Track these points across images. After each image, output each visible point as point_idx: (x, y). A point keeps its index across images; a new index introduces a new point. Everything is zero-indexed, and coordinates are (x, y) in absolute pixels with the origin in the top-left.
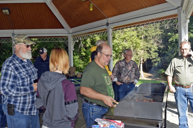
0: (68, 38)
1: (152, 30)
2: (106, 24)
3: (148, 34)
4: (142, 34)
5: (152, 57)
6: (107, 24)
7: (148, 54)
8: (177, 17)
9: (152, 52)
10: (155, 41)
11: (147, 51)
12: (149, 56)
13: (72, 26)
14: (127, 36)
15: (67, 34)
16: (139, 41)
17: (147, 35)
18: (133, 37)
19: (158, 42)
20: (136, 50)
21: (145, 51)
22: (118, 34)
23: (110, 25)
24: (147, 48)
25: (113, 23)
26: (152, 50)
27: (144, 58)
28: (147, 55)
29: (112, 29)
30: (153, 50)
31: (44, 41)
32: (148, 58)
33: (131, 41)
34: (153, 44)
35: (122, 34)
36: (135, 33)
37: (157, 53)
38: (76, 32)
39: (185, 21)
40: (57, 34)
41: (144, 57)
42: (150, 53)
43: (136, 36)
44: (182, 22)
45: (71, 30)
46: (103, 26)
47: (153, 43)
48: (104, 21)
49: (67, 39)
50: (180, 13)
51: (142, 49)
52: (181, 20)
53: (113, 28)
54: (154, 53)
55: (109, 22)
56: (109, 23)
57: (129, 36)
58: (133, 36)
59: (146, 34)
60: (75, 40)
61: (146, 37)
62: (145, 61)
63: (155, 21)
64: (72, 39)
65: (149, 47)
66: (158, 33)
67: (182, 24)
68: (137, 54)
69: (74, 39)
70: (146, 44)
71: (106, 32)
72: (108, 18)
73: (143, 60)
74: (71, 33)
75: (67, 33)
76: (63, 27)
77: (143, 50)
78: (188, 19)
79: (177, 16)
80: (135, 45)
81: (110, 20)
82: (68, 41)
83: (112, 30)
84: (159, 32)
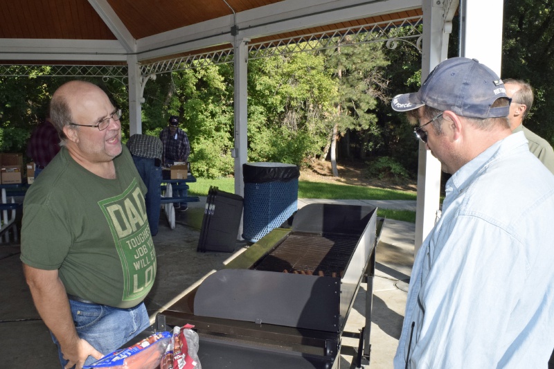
0: (127, 67)
1: (364, 55)
2: (229, 30)
3: (354, 63)
4: (337, 65)
5: (360, 125)
6: (234, 30)
7: (352, 118)
8: (421, 17)
9: (362, 112)
10: (371, 84)
11: (351, 109)
12: (355, 122)
13: (137, 35)
14: (299, 69)
15: (126, 56)
16: (327, 82)
17: (351, 67)
18: (314, 72)
19: (377, 88)
20: (320, 107)
21: (344, 109)
22: (274, 63)
23: (240, 32)
24: (350, 100)
25: (250, 27)
26: (363, 107)
27: (340, 127)
28: (349, 119)
29: (246, 44)
30: (365, 107)
31: (69, 74)
32: (352, 127)
33: (308, 82)
34: (364, 92)
35: (286, 63)
36: (319, 61)
37: (374, 116)
38: (150, 51)
39: (440, 29)
40: (97, 53)
41: (340, 124)
42: (357, 115)
43: (321, 68)
44: (433, 30)
45: (136, 45)
46: (223, 34)
47: (365, 89)
48: (225, 22)
49: (125, 71)
50: (430, 6)
51: (336, 105)
52: (430, 25)
53: (249, 43)
54: (367, 116)
55: (237, 25)
56: (240, 28)
57: (302, 68)
58: (313, 68)
59: (349, 63)
60: (147, 73)
61: (347, 73)
62: (342, 134)
63: (362, 26)
64: (141, 71)
65: (355, 98)
66: (378, 62)
67: (432, 37)
68: (322, 117)
69: (144, 70)
70: (346, 90)
71: (232, 53)
72: (236, 11)
73: (339, 134)
74: (135, 51)
75: (125, 52)
76: (111, 36)
77: (339, 107)
78: (448, 22)
79: (422, 13)
80: (316, 92)
81: (242, 18)
82: (127, 75)
83: (247, 47)
84: (381, 61)
